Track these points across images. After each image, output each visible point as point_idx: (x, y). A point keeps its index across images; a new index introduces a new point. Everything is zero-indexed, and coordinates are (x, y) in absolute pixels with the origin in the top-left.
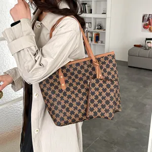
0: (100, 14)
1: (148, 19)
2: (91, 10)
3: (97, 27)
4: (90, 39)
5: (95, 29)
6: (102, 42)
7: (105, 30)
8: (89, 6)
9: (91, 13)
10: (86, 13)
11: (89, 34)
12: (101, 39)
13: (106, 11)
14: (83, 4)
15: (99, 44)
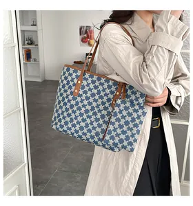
0: (28, 25)
1: (86, 32)
3: (26, 42)
5: (24, 44)
6: (35, 60)
7: (37, 45)
13: (36, 22)
15: (32, 62)
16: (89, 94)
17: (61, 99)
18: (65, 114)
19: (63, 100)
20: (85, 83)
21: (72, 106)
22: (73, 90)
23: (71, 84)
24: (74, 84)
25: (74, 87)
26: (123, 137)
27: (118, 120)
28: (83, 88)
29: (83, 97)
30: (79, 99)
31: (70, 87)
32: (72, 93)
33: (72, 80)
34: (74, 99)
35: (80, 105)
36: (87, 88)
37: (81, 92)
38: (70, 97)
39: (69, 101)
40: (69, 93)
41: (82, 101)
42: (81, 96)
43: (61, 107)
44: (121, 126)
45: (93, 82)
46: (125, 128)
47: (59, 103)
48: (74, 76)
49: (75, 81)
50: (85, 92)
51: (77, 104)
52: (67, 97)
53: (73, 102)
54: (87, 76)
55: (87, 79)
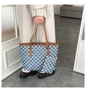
16: (36, 54)
17: (24, 59)
18: (29, 64)
19: (26, 59)
20: (33, 50)
21: (31, 61)
22: (29, 54)
27: (47, 64)
31: (27, 54)
32: (29, 56)
33: (27, 51)
34: (31, 58)
35: (34, 59)
36: (34, 52)
39: (29, 59)
42: (33, 56)
43: (26, 62)
49: (28, 50)
51: (33, 59)
52: (27, 57)
53: (31, 59)
54: (32, 47)
55: (33, 48)
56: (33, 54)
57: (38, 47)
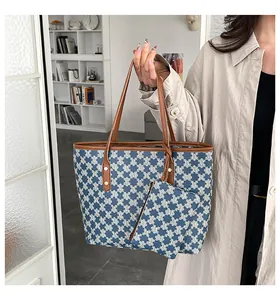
2: (76, 48)
3: (88, 77)
4: (77, 98)
5: (85, 80)
6: (99, 102)
7: (102, 81)
8: (73, 42)
9: (76, 52)
10: (67, 52)
11: (75, 89)
12: (96, 97)
14: (61, 37)
15: (95, 105)
16: (127, 182)
17: (87, 198)
18: (102, 220)
19: (92, 200)
20: (115, 167)
21: (108, 208)
22: (101, 183)
23: (95, 174)
24: (100, 174)
25: (100, 178)
26: (160, 238)
27: (154, 213)
28: (115, 174)
29: (121, 190)
30: (115, 194)
31: (95, 180)
32: (101, 188)
33: (95, 168)
34: (108, 195)
35: (120, 202)
36: (120, 175)
37: (114, 183)
38: (101, 194)
39: (101, 200)
40: (96, 188)
41: (120, 196)
42: (116, 188)
43: (92, 212)
44: (158, 223)
45: (127, 162)
46: (164, 226)
47: (87, 205)
48: (95, 162)
49: (100, 167)
50: (120, 181)
51: (115, 202)
52: (96, 194)
53: (108, 201)
54: (114, 155)
55: (116, 161)
56: (114, 182)
57: (134, 155)
